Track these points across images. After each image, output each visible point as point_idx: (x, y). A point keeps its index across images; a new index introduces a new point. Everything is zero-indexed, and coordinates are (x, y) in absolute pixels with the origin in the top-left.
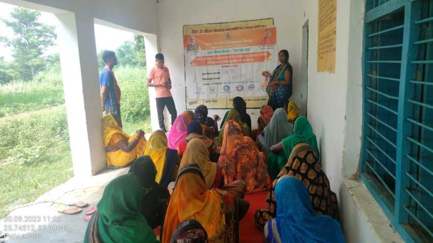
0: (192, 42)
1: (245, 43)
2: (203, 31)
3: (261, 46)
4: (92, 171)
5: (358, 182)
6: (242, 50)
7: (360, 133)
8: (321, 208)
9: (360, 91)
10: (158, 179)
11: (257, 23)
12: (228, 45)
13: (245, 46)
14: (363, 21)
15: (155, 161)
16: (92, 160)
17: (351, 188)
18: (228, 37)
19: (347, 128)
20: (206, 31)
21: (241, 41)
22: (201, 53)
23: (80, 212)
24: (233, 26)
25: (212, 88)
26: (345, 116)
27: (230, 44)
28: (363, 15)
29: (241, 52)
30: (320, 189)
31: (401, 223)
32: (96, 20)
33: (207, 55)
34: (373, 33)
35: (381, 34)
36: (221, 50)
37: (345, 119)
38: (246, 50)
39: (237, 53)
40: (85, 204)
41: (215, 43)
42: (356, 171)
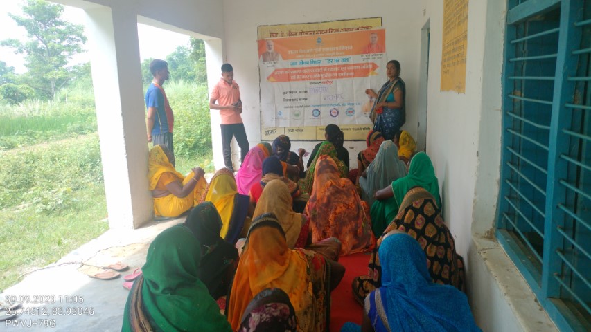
0: (270, 49)
1: (342, 51)
2: (285, 34)
3: (364, 55)
4: (134, 222)
5: (494, 241)
6: (338, 60)
7: (496, 174)
8: (443, 276)
9: (499, 116)
10: (223, 234)
11: (359, 24)
12: (319, 53)
13: (342, 55)
14: (503, 22)
15: (219, 209)
16: (133, 209)
17: (484, 249)
18: (319, 42)
19: (479, 169)
20: (289, 34)
21: (337, 48)
22: (282, 64)
23: (118, 277)
24: (326, 27)
25: (297, 113)
27: (322, 52)
28: (504, 14)
29: (336, 64)
30: (442, 251)
31: (550, 297)
32: (139, 17)
33: (290, 67)
34: (517, 38)
35: (529, 40)
37: (478, 156)
38: (344, 60)
39: (331, 64)
40: (125, 266)
41: (301, 51)
42: (491, 227)
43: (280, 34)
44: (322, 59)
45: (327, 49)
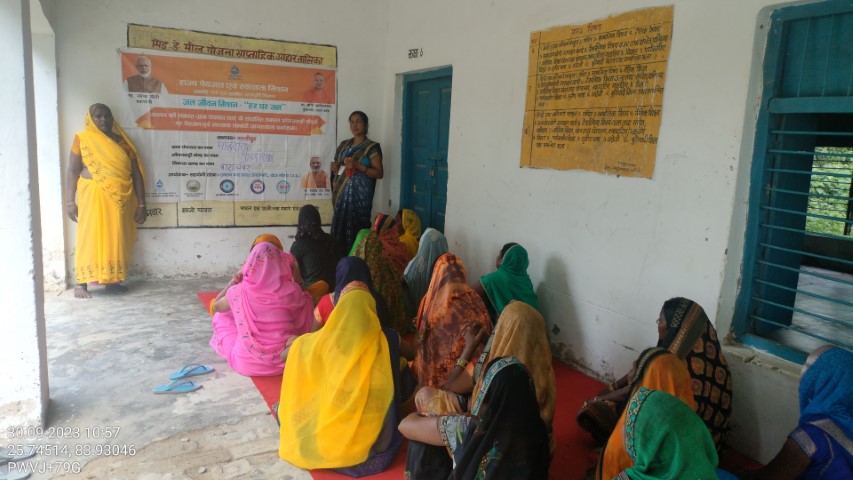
0: (143, 72)
2: (182, 46)
11: (305, 51)
18: (235, 73)
20: (189, 47)
25: (192, 185)
26: (726, 250)
27: (238, 90)
29: (261, 111)
33: (183, 107)
36: (216, 99)
38: (275, 107)
39: (253, 110)
43: (171, 45)
44: (241, 101)
45: (247, 86)
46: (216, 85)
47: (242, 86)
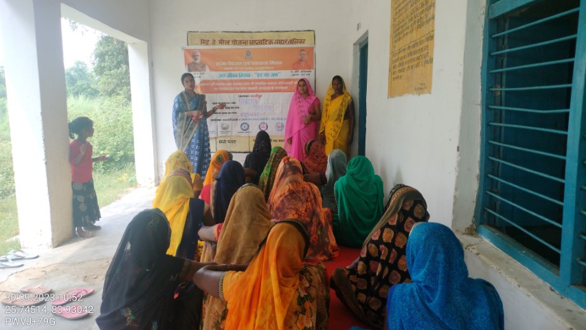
1: (271, 66)
2: (217, 42)
3: (294, 71)
4: (52, 239)
5: (476, 237)
6: (266, 75)
7: (476, 170)
9: (478, 112)
11: (293, 36)
12: (248, 66)
13: (271, 70)
14: (483, 17)
16: (53, 224)
17: (470, 245)
18: (248, 55)
19: (460, 164)
20: (221, 42)
21: (266, 63)
22: (210, 75)
25: (225, 126)
26: (458, 147)
27: (251, 66)
28: (484, 10)
29: (265, 78)
31: (573, 283)
32: (64, 7)
33: (218, 79)
34: (498, 33)
35: (509, 34)
36: (237, 73)
37: (458, 151)
38: (273, 75)
39: (260, 78)
41: (230, 63)
42: (471, 223)
43: (211, 42)
44: (252, 73)
45: (256, 63)
46: (237, 63)
47: (253, 63)
